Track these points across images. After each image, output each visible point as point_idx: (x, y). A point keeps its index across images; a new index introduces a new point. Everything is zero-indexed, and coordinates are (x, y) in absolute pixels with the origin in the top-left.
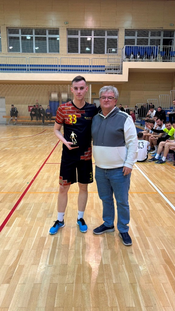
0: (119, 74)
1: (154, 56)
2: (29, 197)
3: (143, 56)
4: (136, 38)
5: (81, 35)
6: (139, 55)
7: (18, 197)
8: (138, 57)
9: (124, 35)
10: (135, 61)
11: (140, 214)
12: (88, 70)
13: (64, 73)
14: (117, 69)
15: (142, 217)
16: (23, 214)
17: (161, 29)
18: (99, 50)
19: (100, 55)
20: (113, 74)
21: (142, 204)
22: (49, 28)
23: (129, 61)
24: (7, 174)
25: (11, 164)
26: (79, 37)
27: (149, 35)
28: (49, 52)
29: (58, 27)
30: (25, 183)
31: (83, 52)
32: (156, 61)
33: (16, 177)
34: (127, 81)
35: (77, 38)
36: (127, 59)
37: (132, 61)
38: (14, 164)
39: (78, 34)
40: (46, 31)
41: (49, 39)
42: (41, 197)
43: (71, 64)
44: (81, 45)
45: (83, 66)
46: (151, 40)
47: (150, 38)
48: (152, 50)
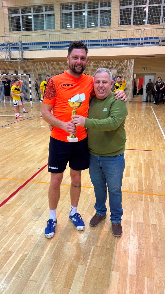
2: (29, 187)
5: (135, 5)
7: (18, 186)
11: (151, 233)
12: (140, 43)
13: (113, 47)
15: (152, 239)
16: (8, 211)
18: (154, 19)
19: (155, 25)
21: (159, 214)
24: (25, 156)
25: (36, 144)
26: (132, 7)
28: (100, 26)
30: (36, 168)
31: (138, 22)
33: (31, 161)
35: (130, 9)
38: (39, 145)
39: (131, 4)
40: (98, 3)
41: (102, 12)
42: (41, 189)
43: (121, 38)
44: (134, 16)
45: (134, 39)
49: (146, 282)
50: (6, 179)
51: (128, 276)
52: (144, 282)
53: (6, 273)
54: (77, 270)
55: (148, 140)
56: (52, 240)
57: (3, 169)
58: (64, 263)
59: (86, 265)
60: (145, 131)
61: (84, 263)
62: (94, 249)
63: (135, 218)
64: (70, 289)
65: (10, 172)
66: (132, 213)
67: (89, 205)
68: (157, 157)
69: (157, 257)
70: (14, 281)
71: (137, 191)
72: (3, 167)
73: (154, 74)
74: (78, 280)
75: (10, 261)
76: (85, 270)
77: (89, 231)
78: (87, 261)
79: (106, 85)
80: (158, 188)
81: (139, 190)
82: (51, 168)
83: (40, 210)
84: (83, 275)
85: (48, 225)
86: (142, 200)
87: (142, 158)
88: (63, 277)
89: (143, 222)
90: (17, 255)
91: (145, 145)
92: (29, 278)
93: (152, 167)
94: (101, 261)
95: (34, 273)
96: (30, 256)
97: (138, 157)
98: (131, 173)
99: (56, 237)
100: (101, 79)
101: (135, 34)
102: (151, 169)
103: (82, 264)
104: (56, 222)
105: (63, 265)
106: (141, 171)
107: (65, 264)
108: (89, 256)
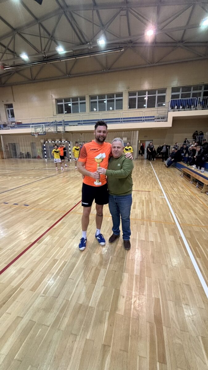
0: (165, 121)
1: (194, 106)
2: (69, 217)
3: (185, 106)
4: (180, 93)
5: (138, 96)
6: (182, 106)
8: (181, 107)
9: (171, 92)
10: (179, 111)
11: (150, 247)
12: (142, 120)
13: (124, 123)
14: (163, 118)
15: (151, 251)
16: (55, 233)
17: (202, 84)
18: (151, 104)
19: (152, 108)
20: (160, 122)
21: (155, 235)
22: (116, 93)
23: (174, 111)
24: (67, 195)
25: (74, 188)
26: (137, 97)
27: (192, 90)
28: (116, 109)
29: (122, 92)
30: (73, 204)
31: (141, 106)
32: (196, 109)
33: (71, 199)
34: (171, 126)
35: (135, 98)
37: (176, 111)
39: (136, 95)
40: (114, 95)
41: (116, 100)
42: (77, 218)
43: (129, 117)
44: (138, 103)
45: (138, 118)
46: (193, 94)
47: (192, 92)
48: (193, 101)
49: (146, 280)
50: (54, 211)
51: (135, 276)
52: (145, 280)
53: (53, 274)
54: (100, 272)
55: (148, 184)
56: (84, 252)
57: (52, 204)
58: (91, 267)
59: (106, 269)
60: (146, 178)
61: (105, 267)
62: (112, 258)
63: (139, 237)
64: (96, 284)
65: (56, 207)
66: (137, 233)
67: (108, 228)
68: (154, 196)
69: (154, 263)
70: (58, 279)
71: (140, 219)
72: (52, 203)
74: (101, 278)
75: (56, 266)
76: (105, 272)
77: (108, 246)
78: (107, 266)
79: (119, 150)
80: (155, 216)
81: (142, 218)
82: (84, 203)
83: (76, 232)
84: (104, 275)
85: (81, 241)
86: (144, 225)
87: (144, 196)
88: (91, 276)
89: (144, 240)
90: (60, 262)
91: (146, 188)
92: (68, 277)
93: (151, 203)
94: (116, 266)
95: (72, 274)
96: (69, 262)
97: (141, 196)
98: (136, 206)
99: (86, 250)
100: (116, 146)
101: (139, 114)
102: (150, 204)
104: (86, 240)
106: (143, 205)
108: (108, 263)
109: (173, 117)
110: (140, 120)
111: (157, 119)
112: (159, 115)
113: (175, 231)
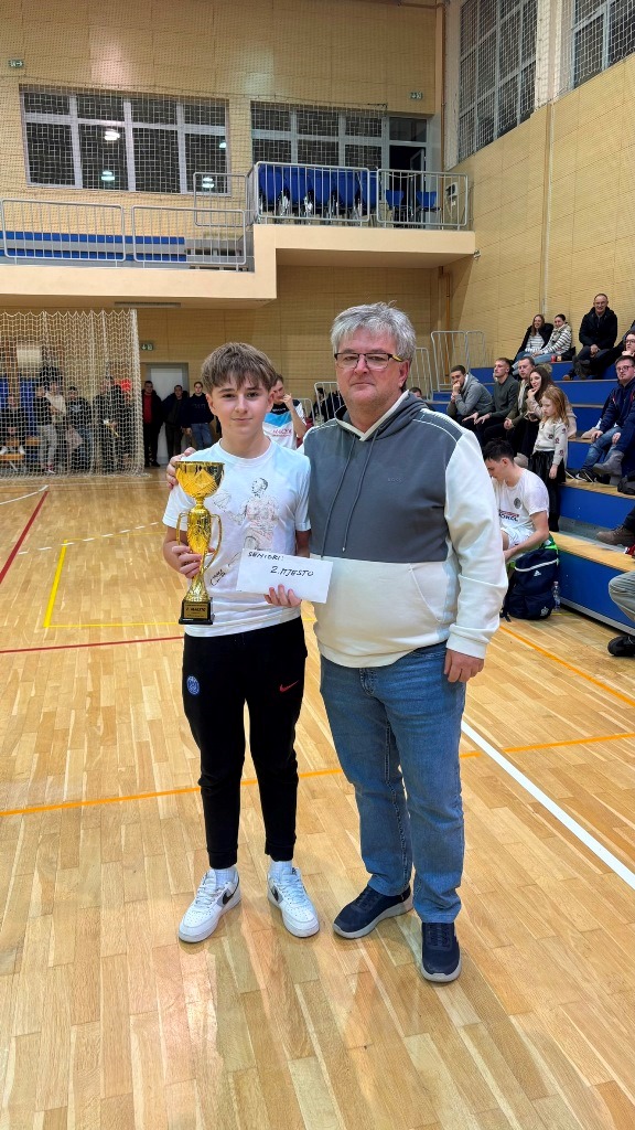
0: (241, 270)
1: (365, 207)
3: (326, 204)
4: (292, 136)
5: (81, 117)
6: (311, 199)
8: (309, 206)
9: (249, 123)
10: (297, 222)
12: (122, 254)
14: (232, 253)
17: (378, 108)
18: (157, 176)
20: (218, 269)
23: (276, 221)
26: (73, 121)
27: (342, 130)
32: (373, 223)
34: (273, 295)
35: (67, 127)
36: (268, 215)
37: (289, 222)
39: (67, 111)
44: (82, 155)
45: (100, 238)
46: (350, 149)
47: (343, 140)
48: (357, 182)
49: (520, 1030)
51: (462, 1033)
52: (516, 1032)
54: (295, 1082)
58: (231, 1080)
59: (312, 1054)
61: (303, 1050)
62: (306, 994)
73: (184, 367)
74: (318, 1112)
76: (319, 1072)
78: (307, 1040)
84: (325, 1089)
96: (80, 1107)
101: (100, 221)
103: (298, 1058)
105: (232, 1086)
107: (236, 1082)
109: (279, 251)
110: (111, 255)
111: (198, 252)
112: (205, 236)
113: (502, 785)
